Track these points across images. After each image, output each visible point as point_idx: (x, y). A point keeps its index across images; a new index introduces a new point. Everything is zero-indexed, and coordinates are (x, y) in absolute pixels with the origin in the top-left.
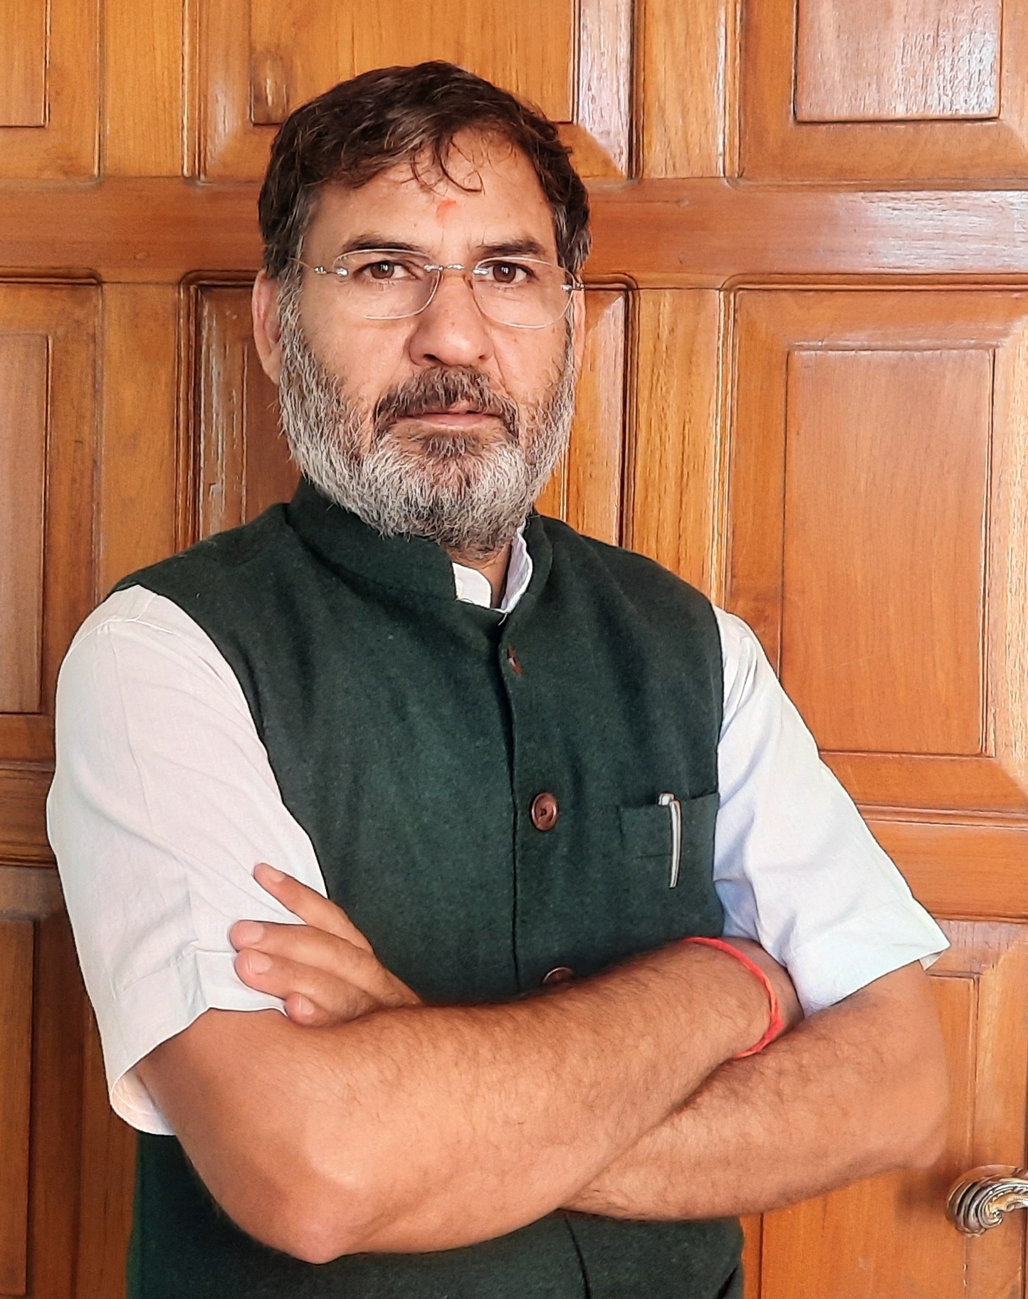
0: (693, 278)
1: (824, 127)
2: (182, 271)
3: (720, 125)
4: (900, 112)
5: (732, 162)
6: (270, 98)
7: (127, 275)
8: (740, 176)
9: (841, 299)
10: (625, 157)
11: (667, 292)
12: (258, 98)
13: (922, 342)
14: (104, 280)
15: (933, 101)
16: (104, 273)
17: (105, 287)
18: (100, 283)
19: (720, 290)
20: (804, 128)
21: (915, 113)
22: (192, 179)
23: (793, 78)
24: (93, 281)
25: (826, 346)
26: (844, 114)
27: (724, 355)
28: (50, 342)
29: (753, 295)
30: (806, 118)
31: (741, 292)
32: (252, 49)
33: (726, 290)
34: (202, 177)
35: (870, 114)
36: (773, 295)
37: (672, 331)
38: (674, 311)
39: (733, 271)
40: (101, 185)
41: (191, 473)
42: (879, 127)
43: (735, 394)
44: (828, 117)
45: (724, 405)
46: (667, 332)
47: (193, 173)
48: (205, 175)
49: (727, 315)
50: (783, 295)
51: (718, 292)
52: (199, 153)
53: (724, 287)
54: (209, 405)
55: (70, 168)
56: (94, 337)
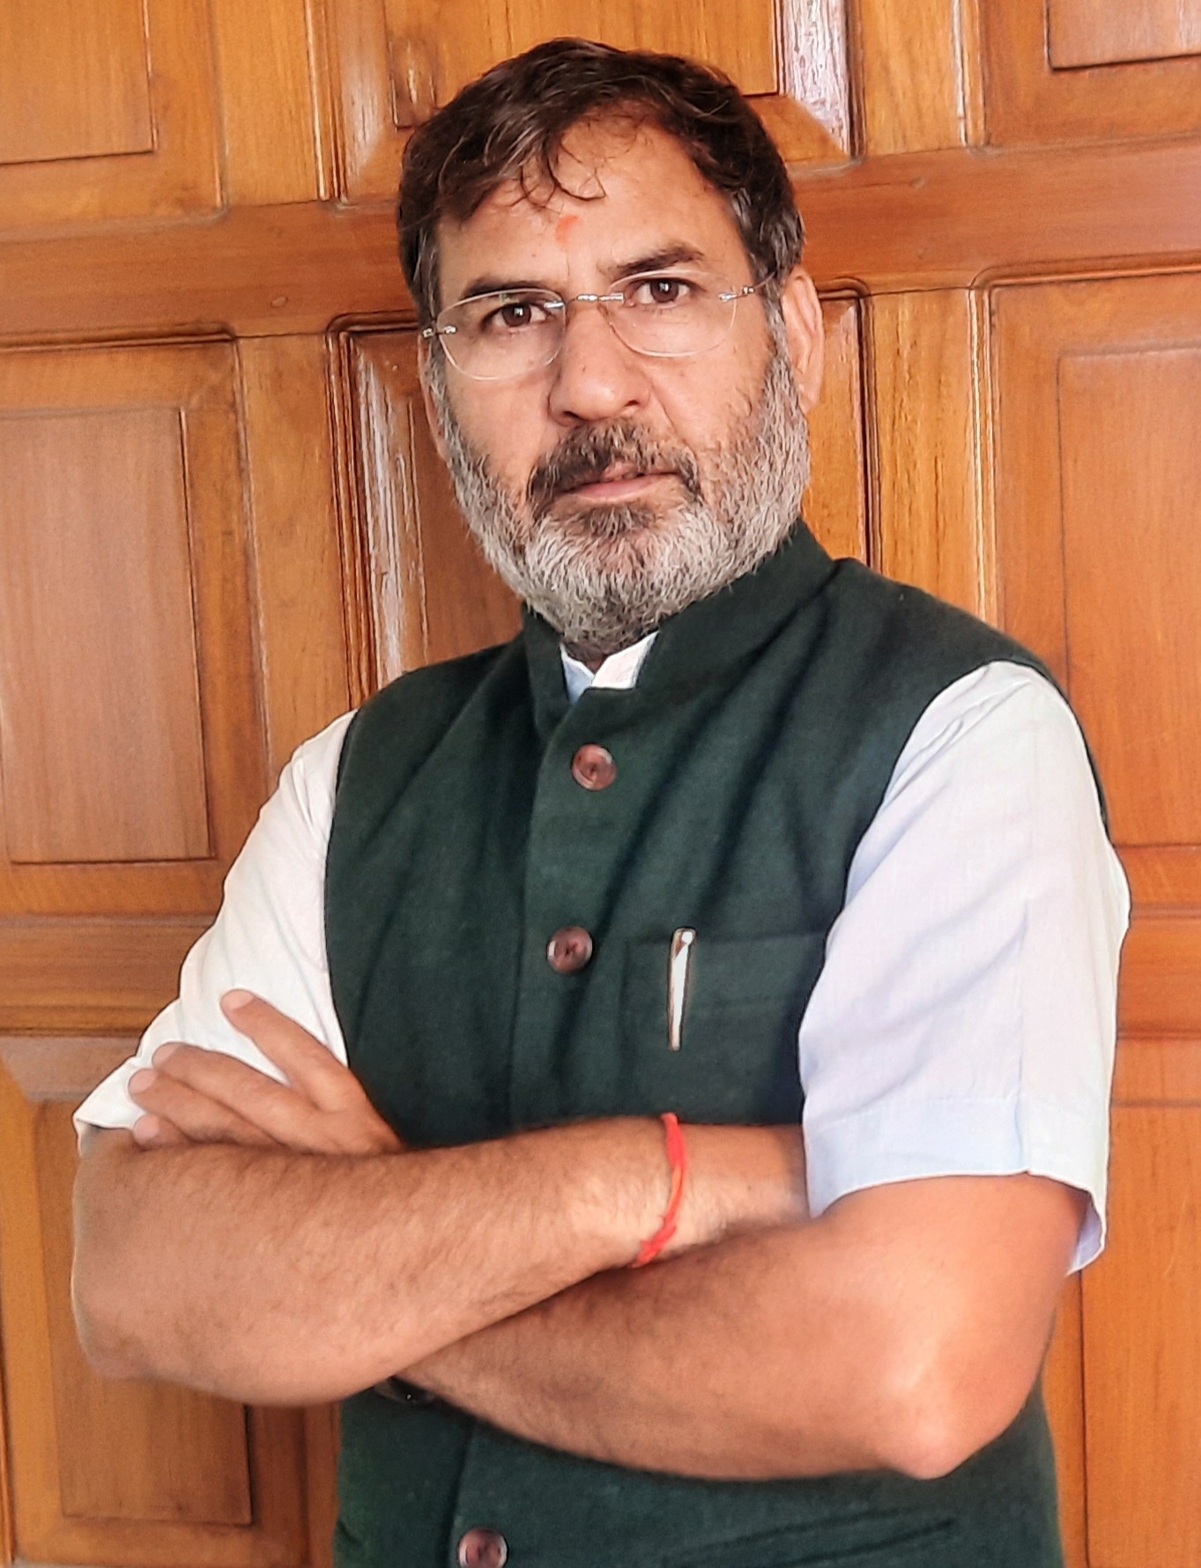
0: (939, 277)
1: (1087, 73)
2: (329, 315)
3: (958, 80)
5: (975, 125)
6: (414, 93)
7: (263, 326)
8: (988, 143)
9: (1120, 289)
10: (845, 132)
11: (906, 296)
12: (401, 95)
14: (238, 335)
16: (237, 326)
17: (241, 342)
18: (234, 339)
19: (970, 289)
20: (1063, 76)
22: (333, 199)
23: (1045, 14)
24: (226, 336)
25: (1104, 349)
26: (1109, 56)
27: (982, 368)
28: (183, 415)
29: (1012, 293)
30: (1065, 64)
31: (997, 290)
32: (388, 34)
33: (977, 288)
34: (344, 199)
36: (1036, 289)
37: (914, 344)
38: (915, 319)
39: (984, 265)
40: (225, 218)
41: (358, 562)
43: (997, 417)
44: (1092, 61)
45: (983, 432)
46: (908, 346)
47: (332, 196)
48: (347, 196)
49: (980, 319)
50: (1048, 289)
51: (967, 291)
52: (338, 168)
53: (976, 284)
54: (373, 479)
55: (188, 200)
56: (233, 405)
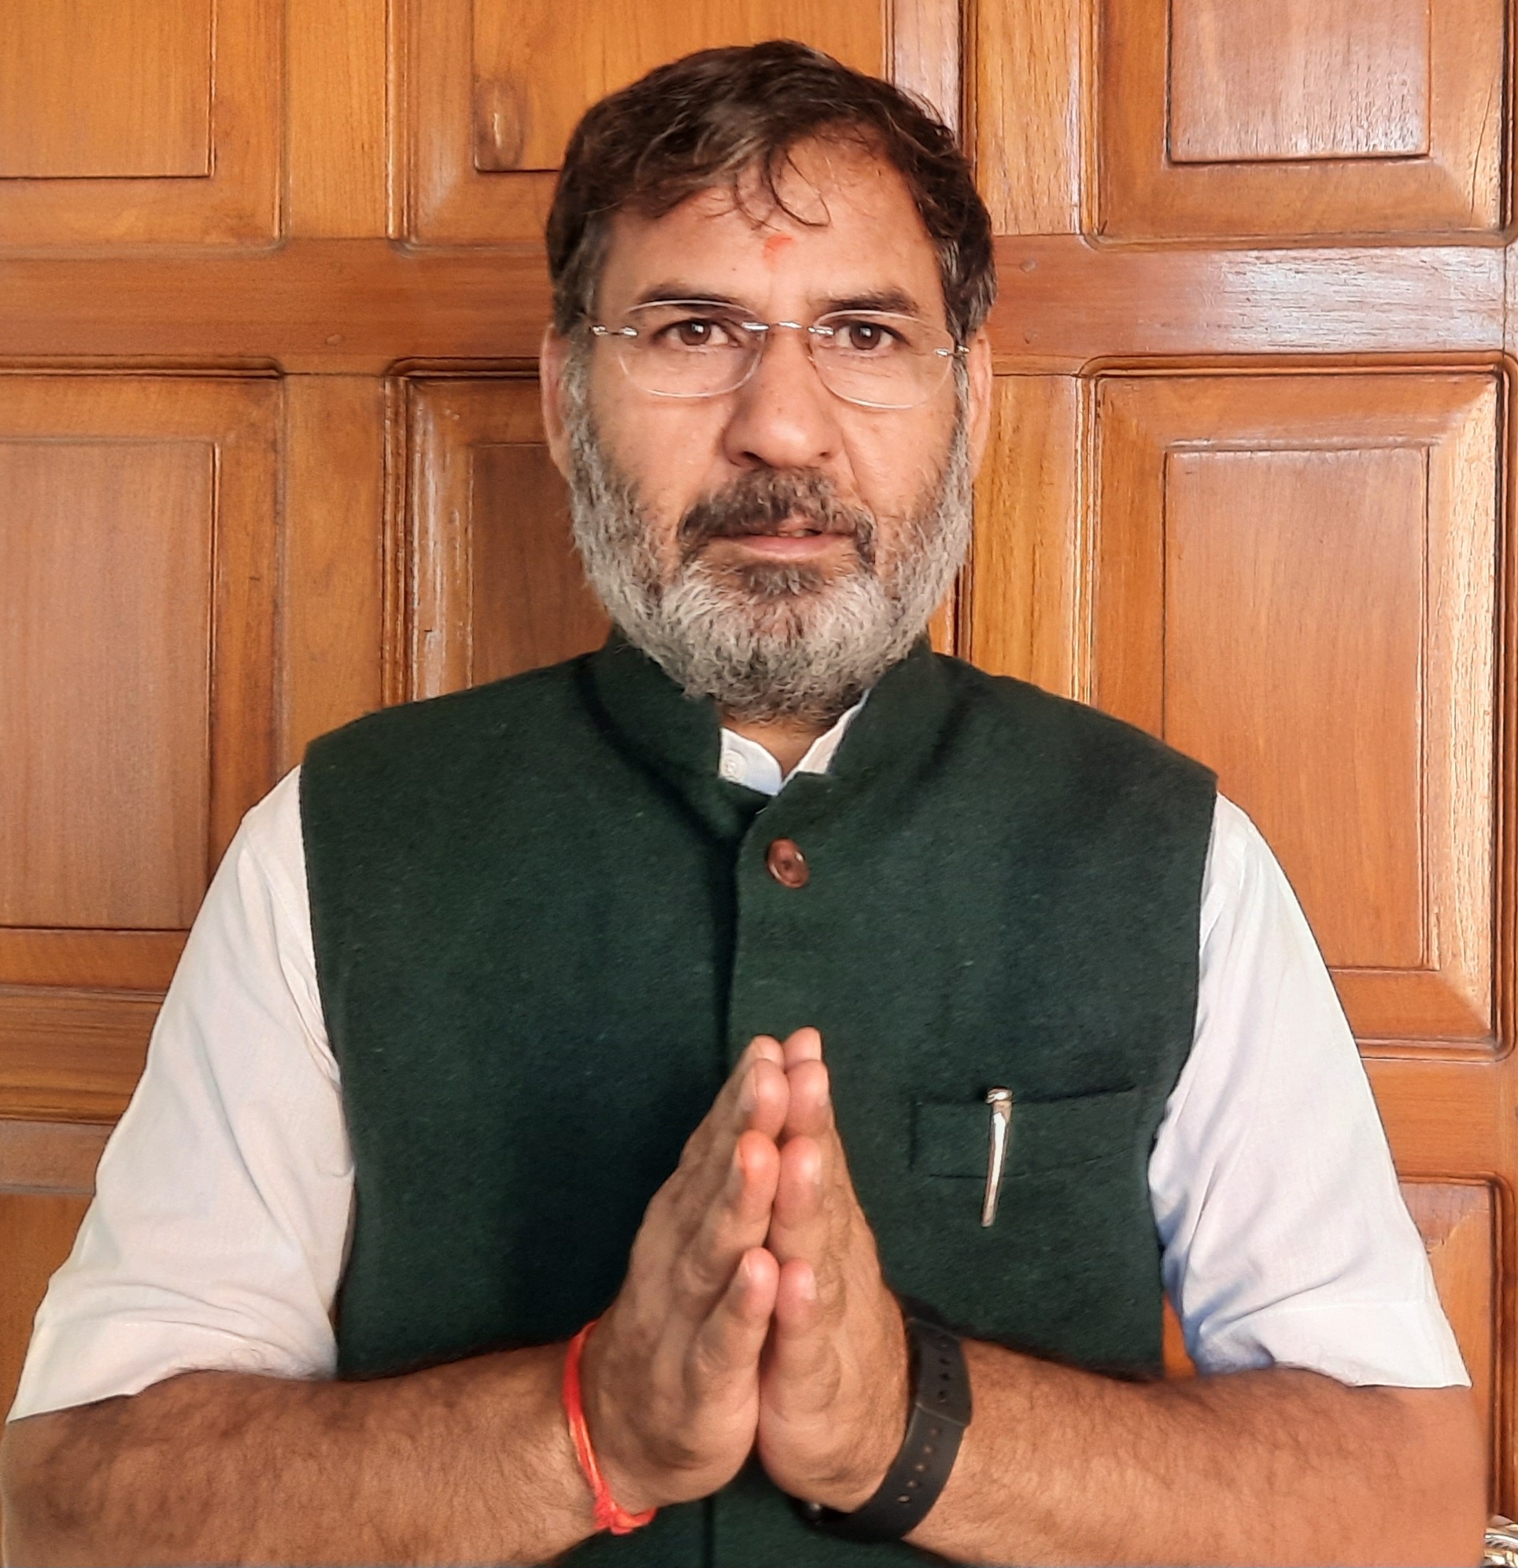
0: (1044, 362)
1: (1206, 169)
2: (389, 357)
3: (1074, 168)
4: (1303, 150)
5: (1090, 216)
6: (498, 137)
7: (315, 363)
8: (1101, 233)
9: (1230, 387)
11: (1010, 380)
12: (482, 137)
13: (1335, 440)
14: (287, 371)
15: (1344, 134)
16: (287, 362)
17: (289, 379)
18: (280, 375)
19: (1076, 376)
20: (1180, 170)
21: (1322, 149)
22: (399, 242)
23: (1165, 107)
24: (273, 373)
25: (1213, 446)
26: (1232, 153)
27: (1085, 459)
28: (217, 451)
29: (1119, 383)
30: (1184, 158)
31: (1104, 380)
32: (475, 77)
33: (1084, 376)
34: (413, 240)
35: (1264, 151)
36: (1145, 382)
37: (1016, 430)
38: (1019, 402)
39: (1094, 353)
40: (282, 249)
41: (401, 618)
42: (1276, 169)
43: (1098, 509)
44: (1212, 156)
45: (1084, 522)
46: (1010, 430)
47: (401, 234)
48: (417, 236)
49: (1087, 409)
50: (1157, 382)
51: (1074, 379)
52: (409, 206)
53: (1083, 372)
54: (424, 531)
55: (244, 228)
56: (274, 443)
